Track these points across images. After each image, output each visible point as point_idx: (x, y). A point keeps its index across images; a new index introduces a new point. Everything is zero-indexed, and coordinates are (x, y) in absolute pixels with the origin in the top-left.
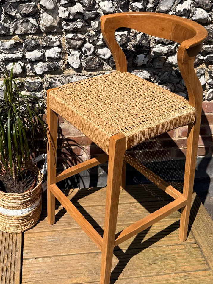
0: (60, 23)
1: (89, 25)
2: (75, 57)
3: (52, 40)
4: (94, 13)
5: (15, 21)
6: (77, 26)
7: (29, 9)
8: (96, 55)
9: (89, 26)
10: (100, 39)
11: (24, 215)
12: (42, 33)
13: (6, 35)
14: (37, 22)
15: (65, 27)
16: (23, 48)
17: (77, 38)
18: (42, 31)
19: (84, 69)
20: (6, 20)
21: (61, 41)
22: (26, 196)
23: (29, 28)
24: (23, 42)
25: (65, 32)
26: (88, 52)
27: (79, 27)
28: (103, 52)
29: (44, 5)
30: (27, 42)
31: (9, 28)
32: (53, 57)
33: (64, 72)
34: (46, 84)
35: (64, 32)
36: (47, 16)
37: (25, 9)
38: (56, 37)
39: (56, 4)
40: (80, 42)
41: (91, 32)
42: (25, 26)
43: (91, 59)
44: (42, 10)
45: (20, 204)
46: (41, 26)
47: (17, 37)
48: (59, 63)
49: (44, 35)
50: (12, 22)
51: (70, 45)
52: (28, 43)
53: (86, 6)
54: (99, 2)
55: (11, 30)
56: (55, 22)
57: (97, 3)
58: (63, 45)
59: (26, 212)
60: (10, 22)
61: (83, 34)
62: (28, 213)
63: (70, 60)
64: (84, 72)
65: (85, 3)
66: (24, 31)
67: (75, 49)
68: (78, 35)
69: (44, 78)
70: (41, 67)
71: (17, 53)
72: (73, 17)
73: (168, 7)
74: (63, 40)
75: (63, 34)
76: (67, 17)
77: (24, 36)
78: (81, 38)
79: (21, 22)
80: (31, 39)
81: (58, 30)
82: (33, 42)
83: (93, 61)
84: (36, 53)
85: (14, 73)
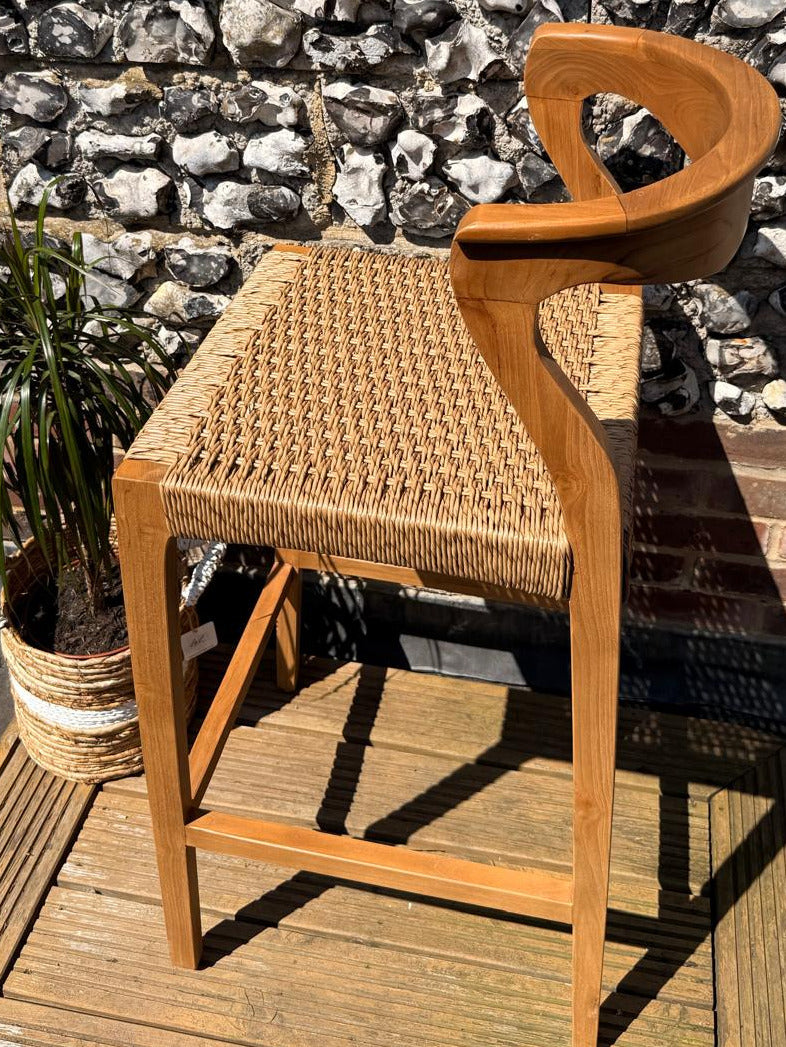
0: (294, 35)
1: (420, 55)
2: (364, 181)
3: (269, 101)
4: (432, 5)
5: (126, 7)
6: (361, 53)
8: (446, 184)
9: (422, 58)
10: (459, 121)
11: (95, 732)
12: (236, 68)
13: (97, 62)
14: (213, 20)
15: (315, 54)
16: (161, 120)
17: (365, 103)
18: (236, 60)
19: (399, 231)
21: (309, 106)
22: (92, 671)
23: (179, 42)
24: (160, 95)
25: (323, 75)
26: (411, 164)
27: (373, 58)
28: (470, 174)
30: (171, 99)
31: (110, 33)
32: (273, 169)
33: (324, 233)
34: (251, 267)
35: (319, 72)
36: (244, 1)
38: (288, 90)
40: (378, 123)
41: (426, 83)
42: (160, 33)
43: (421, 197)
45: (77, 693)
46: (225, 42)
47: (139, 72)
48: (301, 196)
49: (242, 75)
50: (116, 13)
51: (341, 130)
52: (175, 99)
55: (116, 42)
56: (276, 28)
58: (316, 125)
59: (103, 722)
60: (112, 9)
61: (394, 92)
62: (109, 728)
63: (342, 189)
64: (400, 243)
66: (161, 52)
67: (361, 144)
68: (369, 91)
69: (243, 247)
70: (228, 203)
71: (143, 136)
72: (348, 13)
73: (769, 8)
74: (316, 106)
75: (315, 80)
76: (321, 13)
77: (166, 73)
78: (381, 106)
79: (144, 18)
80: (192, 85)
81: (295, 62)
82: (196, 101)
83: (429, 203)
84: (207, 145)
85: (131, 212)
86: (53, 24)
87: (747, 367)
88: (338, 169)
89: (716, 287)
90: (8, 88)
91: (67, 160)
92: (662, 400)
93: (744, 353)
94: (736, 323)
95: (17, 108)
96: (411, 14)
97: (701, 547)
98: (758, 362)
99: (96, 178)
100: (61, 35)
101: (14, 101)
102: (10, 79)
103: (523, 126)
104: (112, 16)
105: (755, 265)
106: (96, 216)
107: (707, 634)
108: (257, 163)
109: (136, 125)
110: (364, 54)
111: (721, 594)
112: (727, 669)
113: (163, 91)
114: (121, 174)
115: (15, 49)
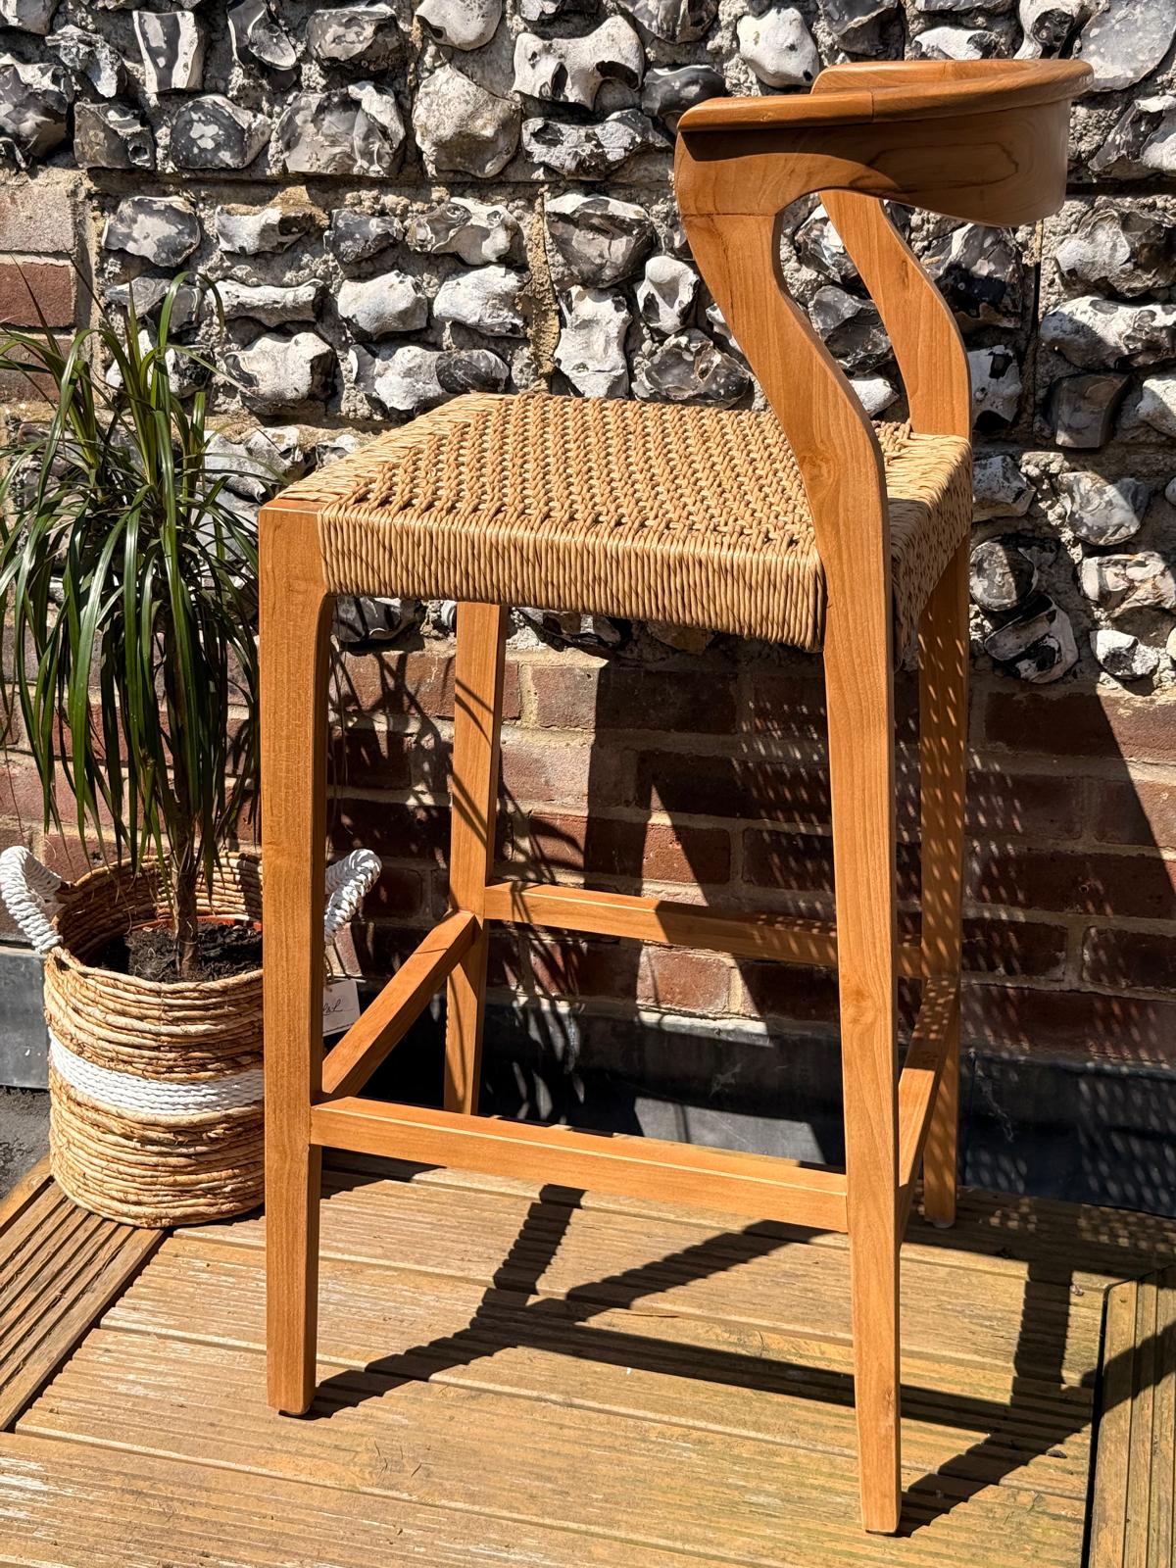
0: (510, 125)
2: (598, 338)
3: (473, 222)
4: (694, 75)
6: (599, 145)
7: (358, 34)
8: (712, 336)
12: (431, 183)
13: (245, 176)
14: (405, 113)
15: (539, 151)
16: (325, 257)
17: (601, 216)
18: (431, 169)
20: (252, 93)
21: (526, 232)
22: (180, 1002)
23: (358, 143)
24: (327, 222)
25: (546, 187)
26: (662, 306)
27: (615, 154)
29: (435, 22)
30: (341, 223)
31: (266, 138)
32: (472, 320)
35: (542, 183)
36: (447, 82)
37: (334, 30)
38: (499, 208)
39: (503, 19)
40: (619, 248)
42: (334, 130)
43: (676, 353)
44: (431, 49)
45: (154, 1044)
46: (418, 140)
47: (299, 191)
48: (510, 364)
49: (437, 193)
50: (277, 109)
51: (568, 263)
52: (346, 225)
53: (654, 30)
54: (738, 18)
55: (273, 148)
56: (487, 115)
57: (723, 24)
58: (535, 258)
59: (186, 1106)
60: (272, 105)
61: (641, 205)
63: (568, 351)
65: (647, 16)
66: (333, 159)
67: (592, 283)
68: (607, 203)
70: (409, 373)
71: (299, 283)
72: (583, 91)
73: (1135, 65)
74: (535, 231)
75: (536, 196)
76: (547, 91)
77: (336, 192)
78: (624, 221)
79: (314, 108)
80: (371, 207)
81: (510, 170)
82: (375, 226)
83: (687, 362)
84: (386, 288)
85: (274, 394)
86: (192, 121)
87: (1140, 594)
88: (563, 324)
89: (1089, 474)
90: (121, 220)
91: (191, 323)
92: (1020, 658)
93: (1135, 573)
94: (1120, 526)
95: (131, 248)
96: (666, 88)
97: (1090, 907)
98: (1155, 587)
99: (230, 350)
100: (202, 136)
101: (129, 237)
102: (125, 207)
103: (816, 242)
104: (270, 116)
105: (1142, 439)
106: (224, 407)
107: (1107, 1067)
108: (452, 311)
109: (290, 269)
110: (602, 146)
111: (1126, 994)
112: (1144, 1134)
113: (330, 216)
114: (265, 343)
115: (137, 161)
